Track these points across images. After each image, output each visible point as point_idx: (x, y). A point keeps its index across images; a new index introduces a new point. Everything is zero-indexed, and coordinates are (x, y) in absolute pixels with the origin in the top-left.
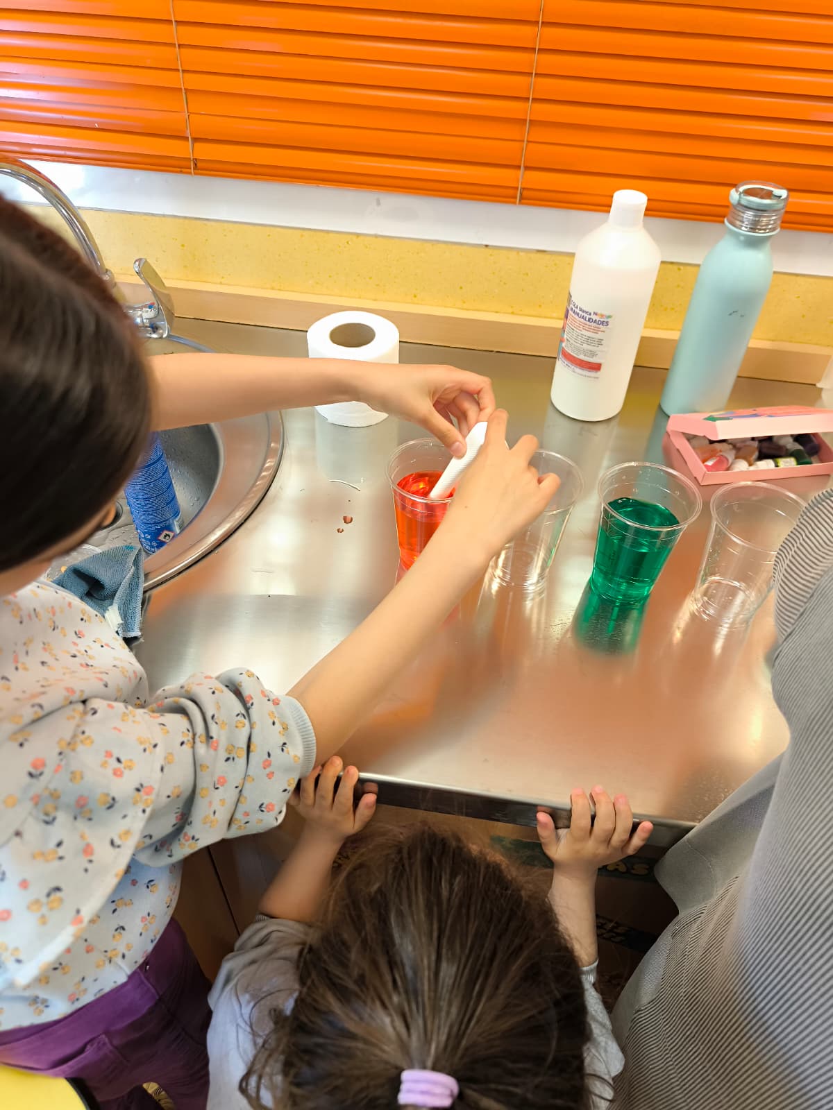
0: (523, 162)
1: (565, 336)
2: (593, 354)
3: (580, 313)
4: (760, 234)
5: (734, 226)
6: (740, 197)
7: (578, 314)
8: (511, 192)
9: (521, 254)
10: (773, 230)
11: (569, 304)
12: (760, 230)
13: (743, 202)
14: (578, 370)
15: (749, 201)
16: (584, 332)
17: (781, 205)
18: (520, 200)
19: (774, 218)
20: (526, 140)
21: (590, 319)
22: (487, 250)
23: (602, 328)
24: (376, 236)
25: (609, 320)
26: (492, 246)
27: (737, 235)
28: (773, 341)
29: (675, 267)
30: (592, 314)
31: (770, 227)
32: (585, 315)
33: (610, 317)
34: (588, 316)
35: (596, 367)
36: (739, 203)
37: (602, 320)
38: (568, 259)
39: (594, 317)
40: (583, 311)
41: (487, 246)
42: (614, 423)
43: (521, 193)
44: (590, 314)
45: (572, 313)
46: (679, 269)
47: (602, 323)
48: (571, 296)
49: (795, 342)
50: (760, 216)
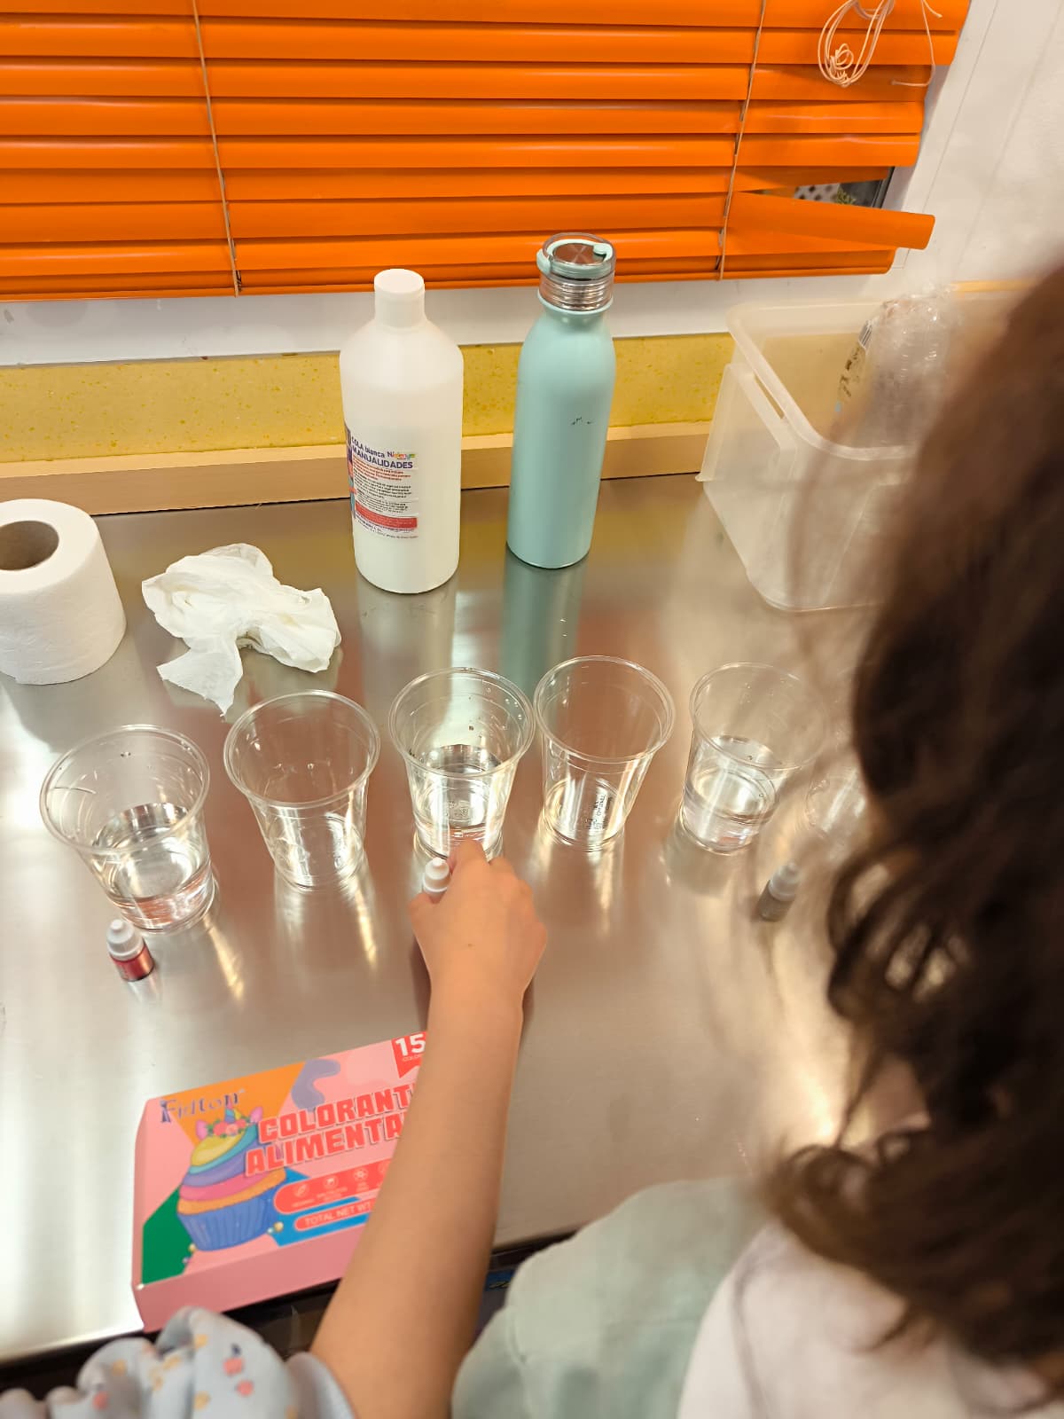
0: (228, 235)
1: (355, 487)
2: (403, 507)
3: (369, 455)
4: (589, 312)
5: (553, 304)
6: (552, 263)
7: (365, 457)
8: (223, 279)
9: (260, 362)
10: (604, 303)
11: (350, 443)
12: (586, 306)
13: (557, 270)
14: (386, 531)
15: (564, 268)
16: (381, 480)
17: (608, 268)
18: (240, 290)
19: (603, 287)
20: (224, 200)
21: (384, 462)
22: (205, 363)
23: (405, 471)
24: (22, 367)
25: (411, 460)
26: (212, 357)
27: (558, 316)
28: (630, 426)
29: (484, 351)
30: (386, 455)
31: (600, 299)
32: (377, 457)
33: (412, 455)
34: (381, 459)
35: (411, 524)
36: (552, 272)
37: (402, 461)
38: (332, 360)
39: (390, 459)
40: (372, 453)
41: (205, 358)
42: (451, 587)
43: (239, 280)
44: (383, 455)
45: (356, 455)
46: (491, 352)
47: (404, 465)
48: (349, 431)
49: (658, 423)
50: (584, 288)
